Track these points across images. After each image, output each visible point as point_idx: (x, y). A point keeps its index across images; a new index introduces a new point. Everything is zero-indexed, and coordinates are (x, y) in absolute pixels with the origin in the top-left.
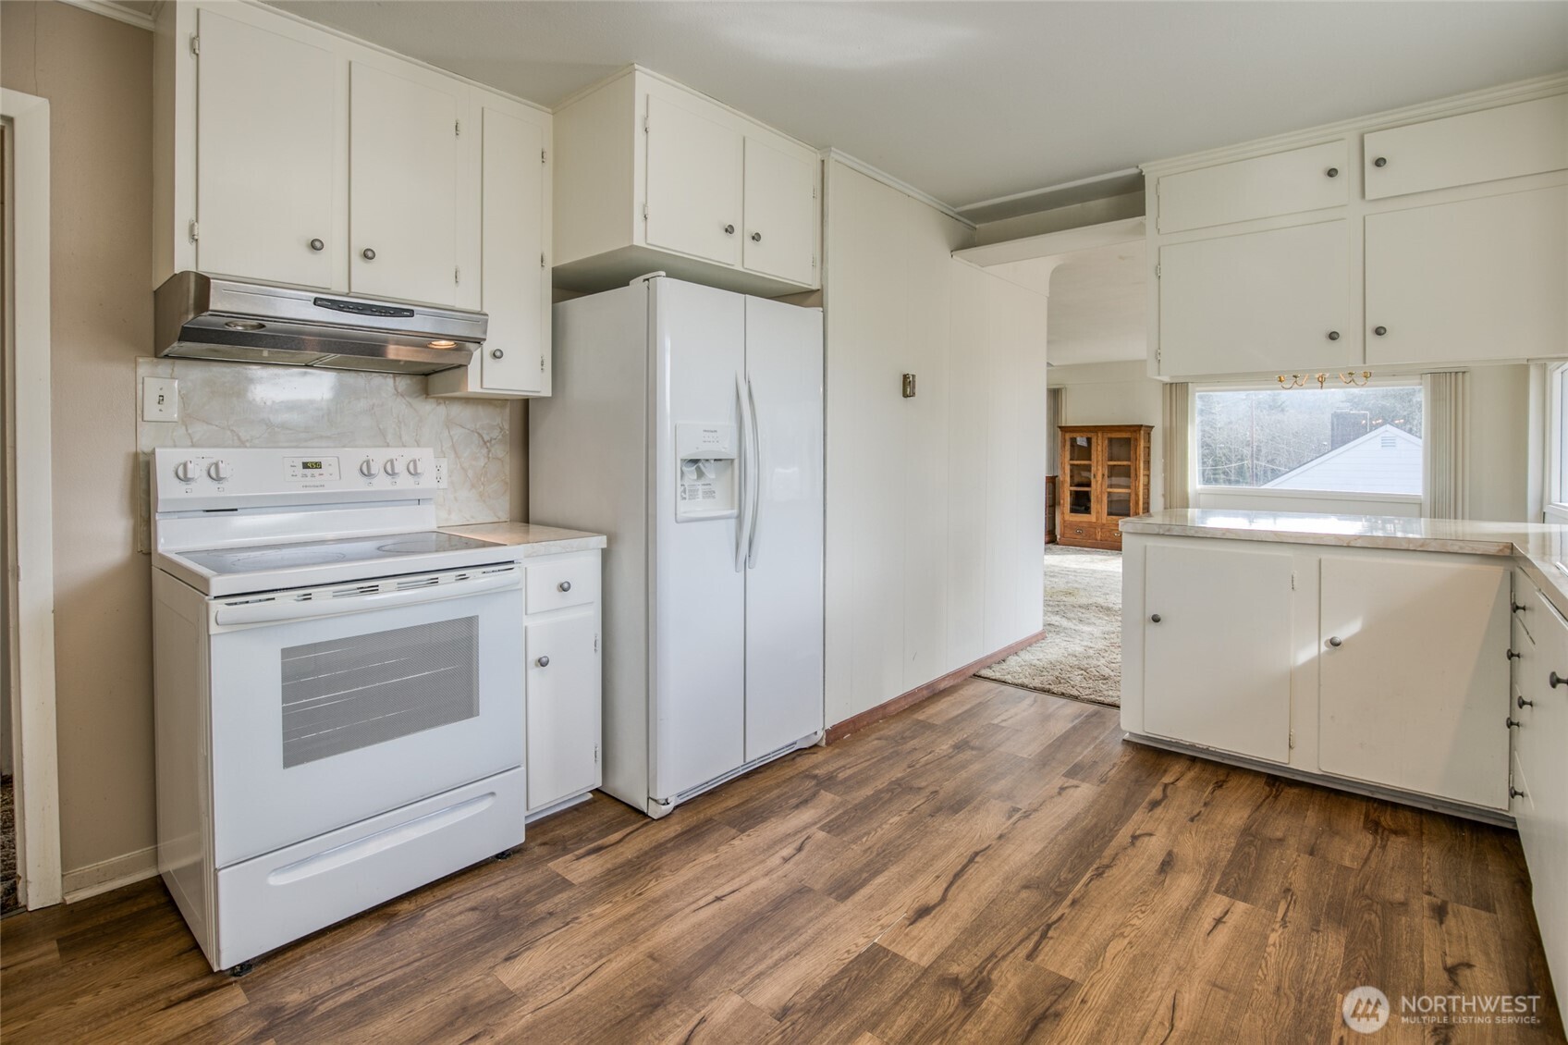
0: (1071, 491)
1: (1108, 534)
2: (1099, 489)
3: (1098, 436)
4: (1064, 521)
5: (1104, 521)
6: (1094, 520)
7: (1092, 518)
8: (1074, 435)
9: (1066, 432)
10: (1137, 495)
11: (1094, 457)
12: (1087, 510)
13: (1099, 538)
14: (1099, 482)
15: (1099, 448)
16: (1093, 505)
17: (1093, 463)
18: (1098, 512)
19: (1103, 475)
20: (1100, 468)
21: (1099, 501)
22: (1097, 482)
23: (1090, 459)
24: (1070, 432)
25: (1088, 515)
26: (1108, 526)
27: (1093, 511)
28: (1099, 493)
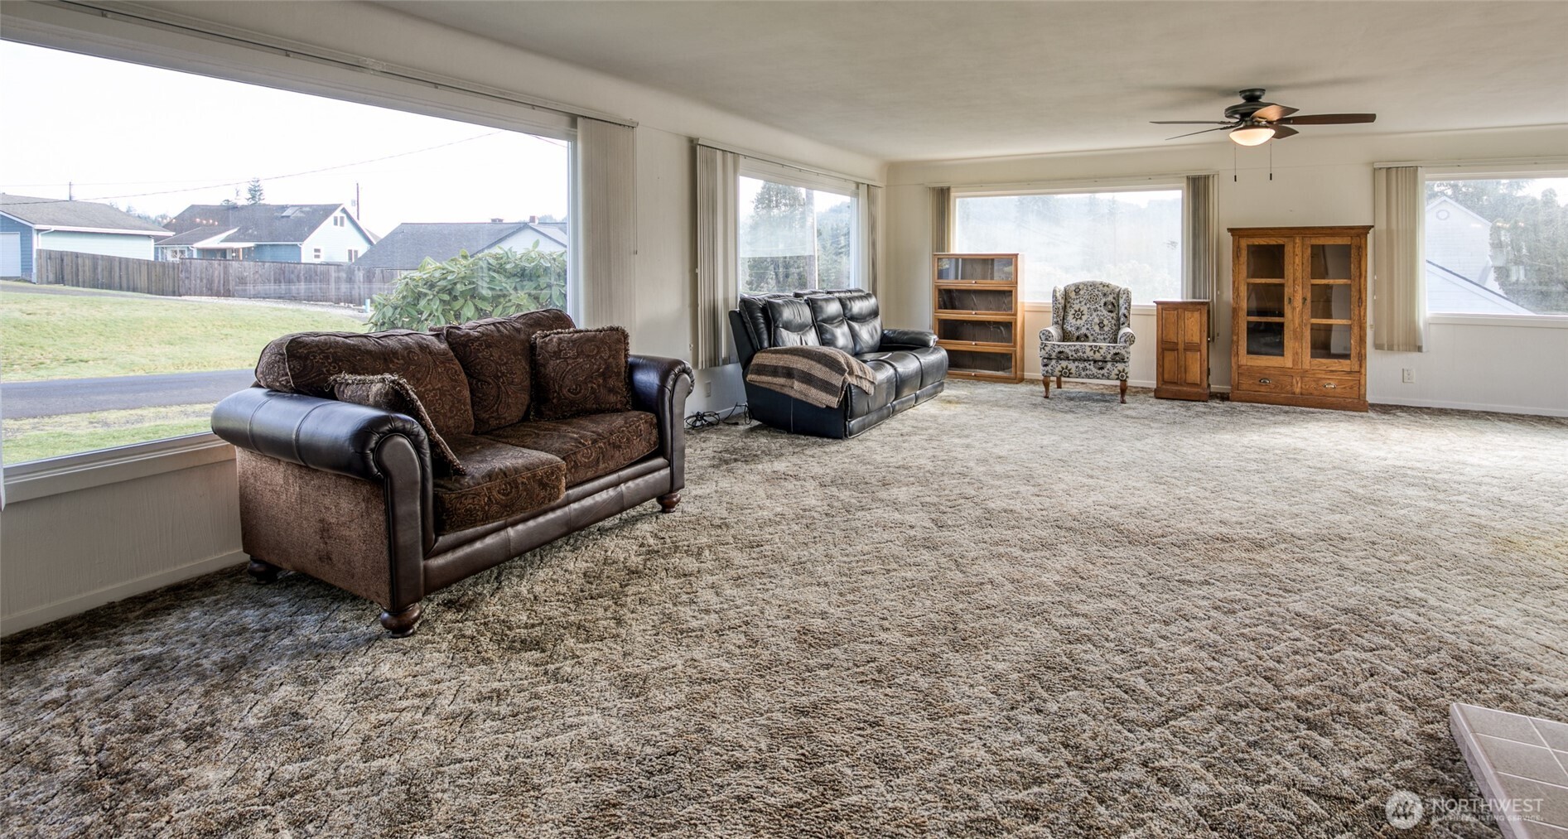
0: (1248, 323)
1: (1313, 385)
2: (1297, 316)
3: (1295, 243)
4: (1239, 367)
5: (1306, 366)
6: (1289, 364)
7: (1287, 361)
8: (1255, 241)
9: (1243, 237)
10: (1363, 328)
11: (1288, 270)
12: (1278, 348)
13: (1298, 390)
14: (1298, 310)
15: (1297, 260)
16: (1289, 343)
17: (1288, 280)
18: (1295, 354)
19: (1304, 299)
20: (1299, 289)
21: (1298, 337)
22: (1294, 309)
23: (1282, 276)
24: (1248, 236)
25: (1279, 358)
26: (1314, 374)
27: (1288, 352)
28: (1297, 325)
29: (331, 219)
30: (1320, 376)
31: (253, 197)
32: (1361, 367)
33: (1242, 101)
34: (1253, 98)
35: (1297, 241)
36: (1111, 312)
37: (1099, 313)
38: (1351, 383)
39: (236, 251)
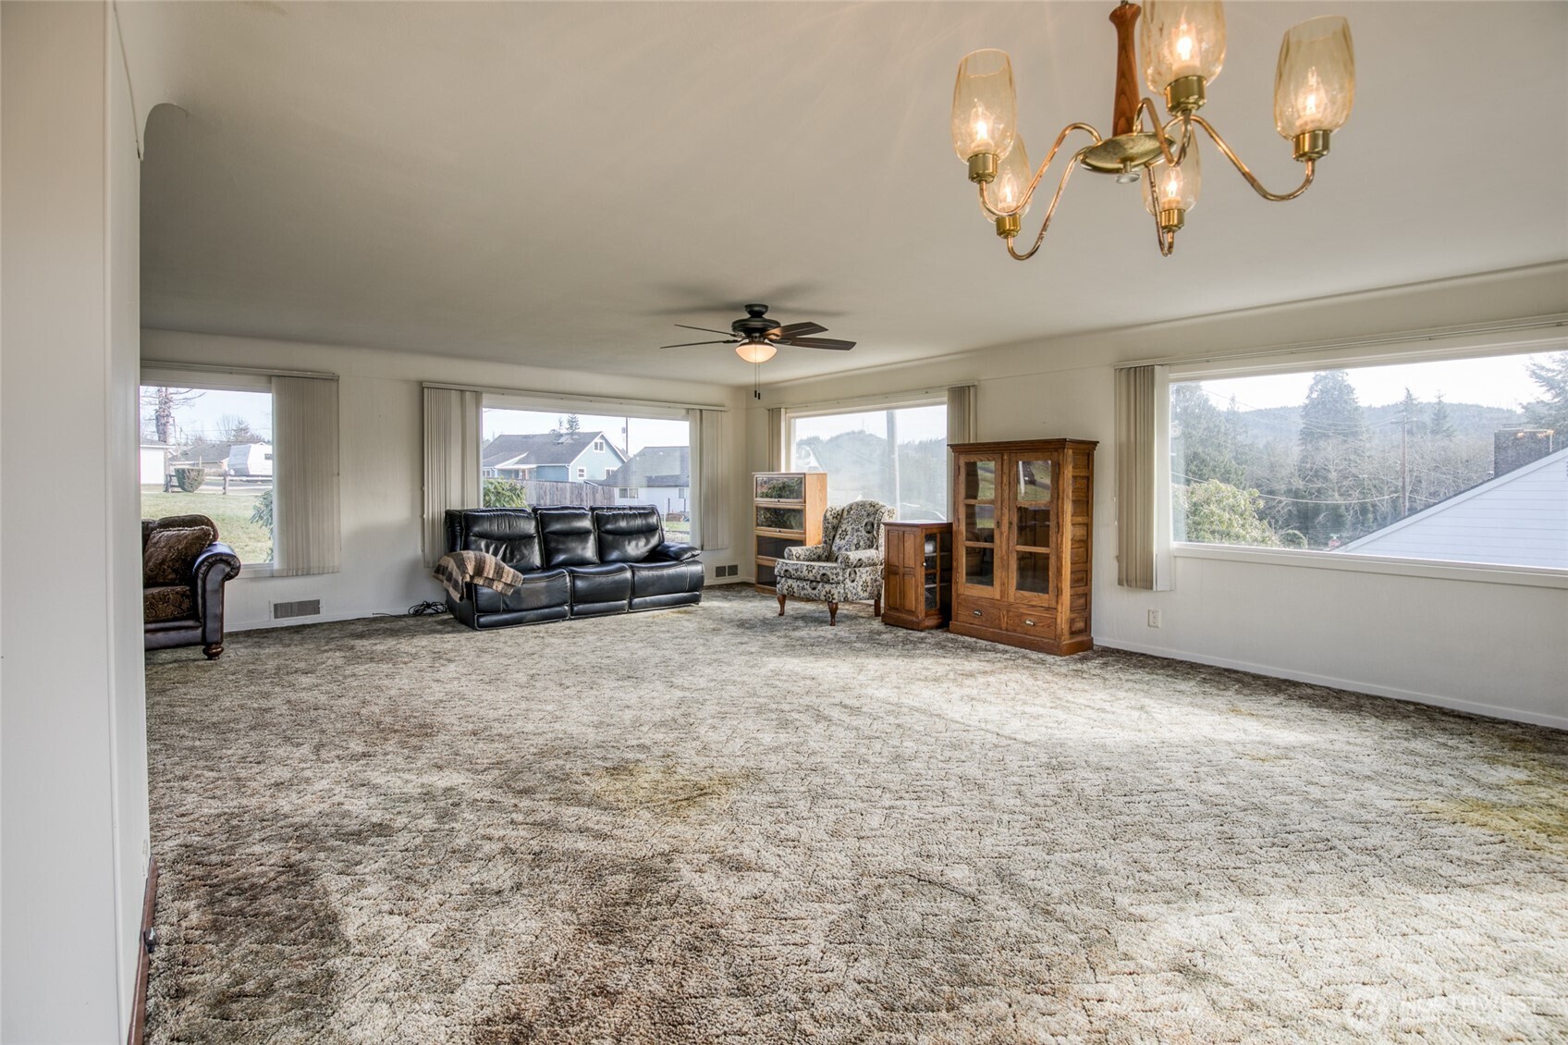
0: (967, 548)
1: (1016, 621)
2: (1005, 546)
3: (1003, 460)
4: (959, 598)
5: (1012, 599)
6: (997, 595)
7: (995, 591)
8: (972, 458)
9: (960, 452)
10: (1059, 558)
11: (998, 490)
12: (989, 579)
13: (1004, 627)
14: (1005, 534)
15: (1005, 479)
16: (998, 572)
17: (997, 501)
18: (1003, 584)
19: (1011, 523)
20: (1006, 511)
21: (1006, 567)
22: (1001, 534)
24: (966, 452)
25: (989, 588)
26: (1017, 608)
27: (997, 582)
28: (1004, 552)
29: (592, 444)
30: (1022, 611)
31: (571, 427)
32: (1057, 602)
33: (747, 316)
34: (756, 311)
35: (1005, 457)
36: (868, 532)
37: (859, 533)
38: (1049, 622)
39: (524, 471)
